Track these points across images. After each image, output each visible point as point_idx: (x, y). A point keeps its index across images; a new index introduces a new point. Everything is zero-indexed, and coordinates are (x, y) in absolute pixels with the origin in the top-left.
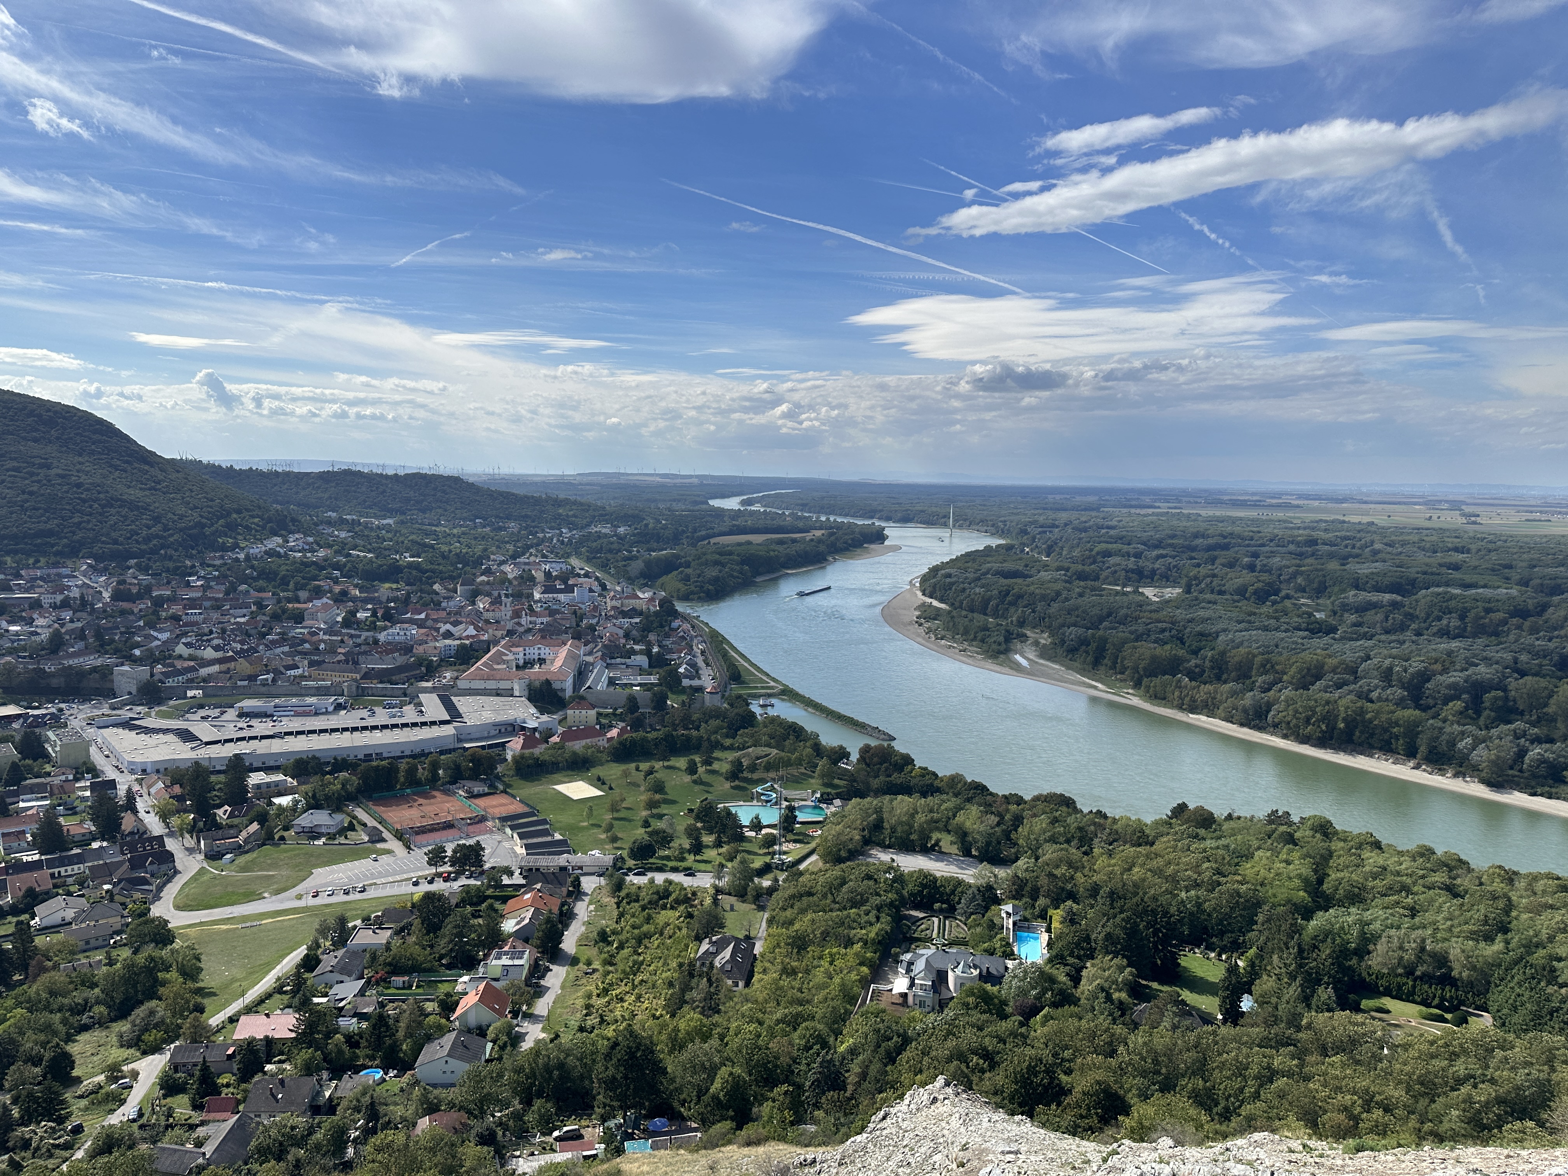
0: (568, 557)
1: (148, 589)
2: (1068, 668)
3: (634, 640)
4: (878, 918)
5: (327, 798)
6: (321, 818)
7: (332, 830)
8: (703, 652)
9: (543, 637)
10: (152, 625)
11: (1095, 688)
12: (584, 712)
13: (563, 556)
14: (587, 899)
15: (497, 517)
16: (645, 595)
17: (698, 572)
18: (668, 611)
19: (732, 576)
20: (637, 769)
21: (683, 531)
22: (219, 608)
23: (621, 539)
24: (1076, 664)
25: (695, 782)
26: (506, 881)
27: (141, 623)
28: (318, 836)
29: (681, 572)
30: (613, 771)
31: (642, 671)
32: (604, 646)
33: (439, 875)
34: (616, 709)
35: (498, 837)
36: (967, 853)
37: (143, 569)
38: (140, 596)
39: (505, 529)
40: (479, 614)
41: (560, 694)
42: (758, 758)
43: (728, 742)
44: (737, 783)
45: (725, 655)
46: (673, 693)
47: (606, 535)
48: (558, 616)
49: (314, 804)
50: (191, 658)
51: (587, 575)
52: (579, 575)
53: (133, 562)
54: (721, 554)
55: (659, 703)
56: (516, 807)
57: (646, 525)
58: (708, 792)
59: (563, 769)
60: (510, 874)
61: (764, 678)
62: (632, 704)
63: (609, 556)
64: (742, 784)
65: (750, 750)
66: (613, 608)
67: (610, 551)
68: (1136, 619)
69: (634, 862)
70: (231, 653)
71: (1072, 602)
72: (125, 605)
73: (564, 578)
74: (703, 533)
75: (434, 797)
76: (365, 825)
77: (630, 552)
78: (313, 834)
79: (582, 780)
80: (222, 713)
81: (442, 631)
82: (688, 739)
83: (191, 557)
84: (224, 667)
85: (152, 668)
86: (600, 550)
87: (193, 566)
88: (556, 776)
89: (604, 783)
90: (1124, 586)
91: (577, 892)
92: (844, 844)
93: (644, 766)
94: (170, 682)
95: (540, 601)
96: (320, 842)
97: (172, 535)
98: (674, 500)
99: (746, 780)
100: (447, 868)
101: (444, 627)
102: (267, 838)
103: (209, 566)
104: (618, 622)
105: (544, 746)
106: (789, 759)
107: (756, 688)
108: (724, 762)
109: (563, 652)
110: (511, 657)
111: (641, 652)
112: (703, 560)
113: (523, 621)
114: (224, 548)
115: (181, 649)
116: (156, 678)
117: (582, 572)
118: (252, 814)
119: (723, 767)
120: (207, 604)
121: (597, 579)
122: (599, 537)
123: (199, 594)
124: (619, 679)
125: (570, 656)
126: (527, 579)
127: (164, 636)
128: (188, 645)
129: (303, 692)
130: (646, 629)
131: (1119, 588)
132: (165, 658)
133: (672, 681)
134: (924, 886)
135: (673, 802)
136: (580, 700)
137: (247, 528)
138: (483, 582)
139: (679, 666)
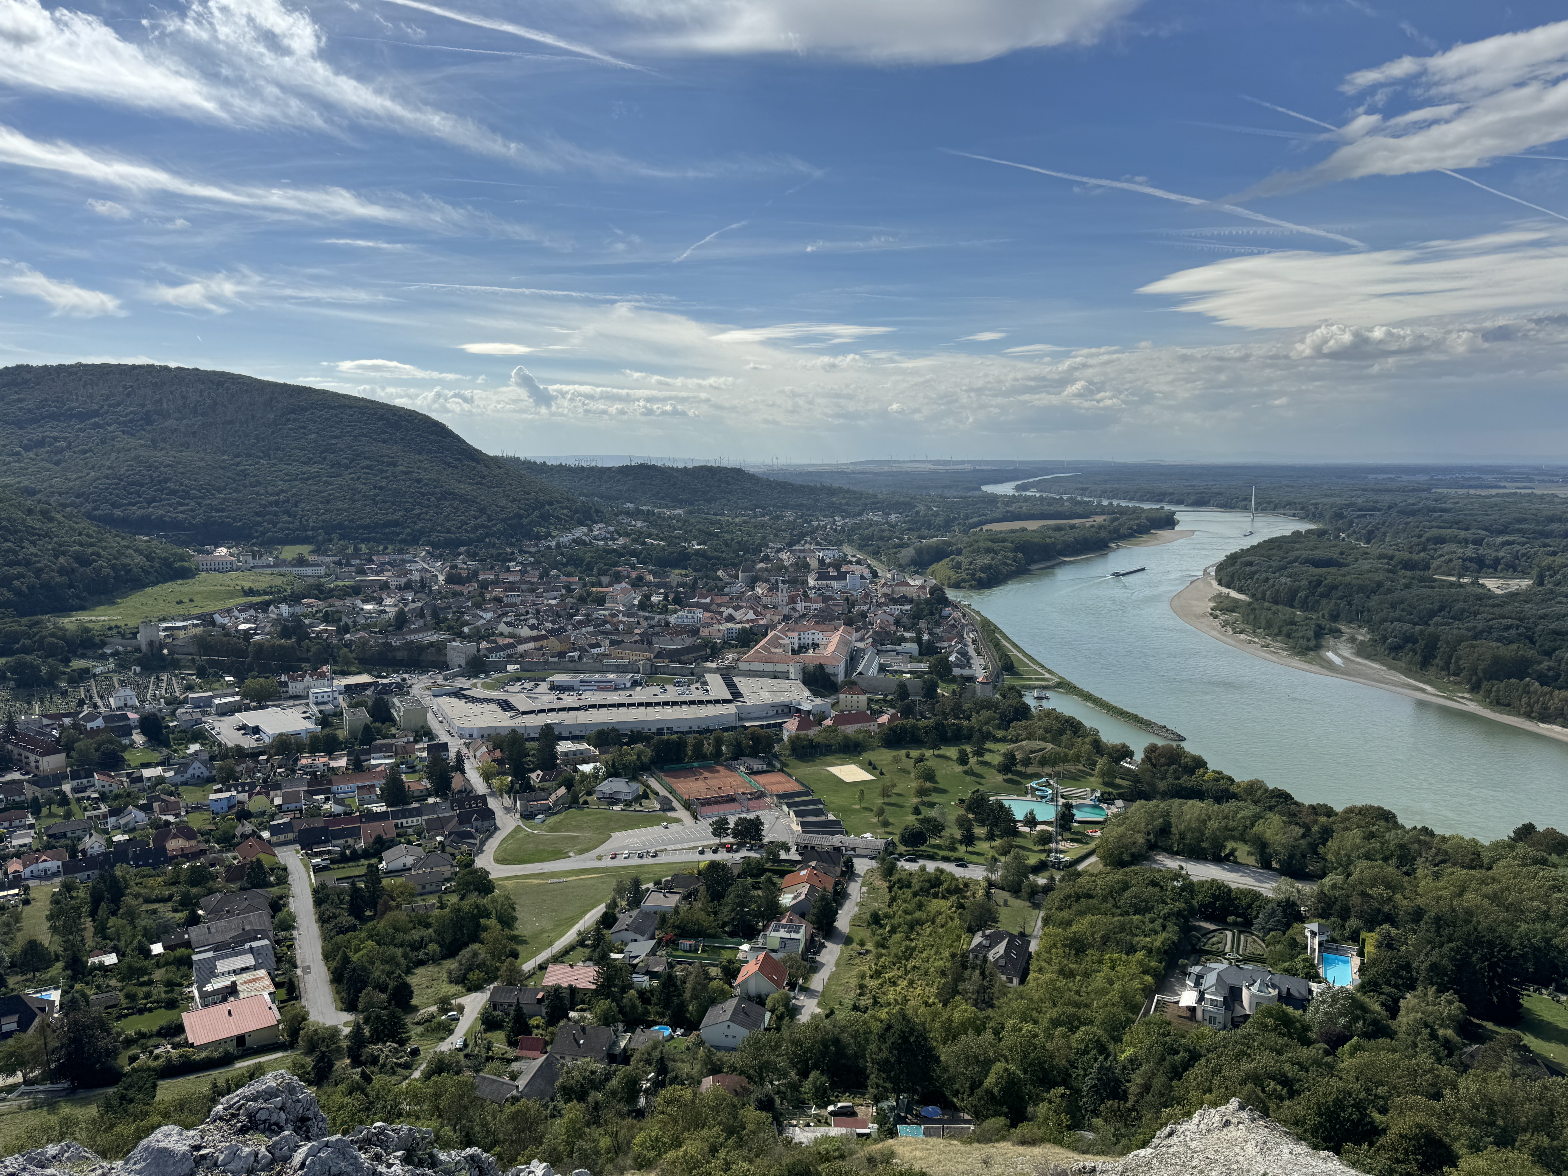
0: (841, 545)
1: (475, 574)
2: (1390, 667)
3: (904, 627)
4: (1164, 927)
5: (625, 767)
6: (618, 786)
7: (629, 798)
8: (974, 641)
9: (817, 623)
10: (478, 606)
11: (1423, 691)
12: (855, 697)
13: (835, 544)
14: (860, 880)
15: (775, 506)
16: (916, 582)
17: (970, 559)
18: (938, 599)
19: (1005, 564)
20: (908, 756)
21: (955, 518)
22: (534, 591)
23: (892, 526)
24: (1400, 663)
25: (966, 773)
26: (783, 856)
27: (470, 604)
28: (615, 802)
29: (953, 560)
30: (884, 756)
31: (912, 659)
32: (875, 632)
33: (722, 845)
34: (886, 696)
35: (776, 813)
36: (1266, 864)
37: (472, 555)
38: (468, 580)
39: (782, 517)
40: (758, 599)
41: (832, 678)
42: (1032, 752)
43: (1000, 734)
44: (1010, 776)
45: (997, 645)
46: (944, 681)
47: (877, 523)
48: (831, 602)
49: (613, 772)
50: (511, 636)
51: (858, 563)
52: (851, 563)
53: (462, 549)
54: (993, 541)
55: (930, 691)
56: (792, 786)
57: (918, 513)
58: (979, 783)
59: (836, 752)
60: (788, 849)
61: (1039, 670)
62: (903, 691)
63: (881, 543)
64: (1015, 778)
65: (1024, 743)
66: (884, 595)
67: (881, 538)
68: (1476, 614)
69: (904, 848)
70: (544, 632)
71: (1396, 594)
72: (457, 588)
73: (837, 565)
74: (976, 519)
75: (718, 771)
76: (657, 794)
77: (901, 539)
78: (612, 800)
79: (854, 763)
80: (537, 686)
81: (725, 615)
82: (959, 728)
83: (511, 545)
84: (538, 644)
85: (478, 644)
86: (871, 538)
87: (513, 553)
88: (829, 758)
89: (875, 768)
90: (1461, 576)
91: (849, 872)
92: (1125, 846)
93: (915, 753)
94: (493, 657)
95: (814, 587)
96: (618, 808)
97: (495, 525)
98: (946, 487)
99: (1019, 774)
100: (729, 839)
101: (727, 611)
102: (573, 802)
103: (525, 552)
104: (888, 609)
105: (818, 728)
106: (1066, 755)
107: (1031, 679)
108: (996, 753)
109: (836, 638)
110: (786, 641)
111: (911, 640)
112: (976, 546)
113: (798, 606)
114: (538, 537)
115: (502, 628)
116: (481, 653)
117: (854, 559)
118: (560, 779)
119: (996, 759)
120: (524, 587)
121: (869, 566)
122: (871, 525)
123: (517, 579)
124: (890, 665)
125: (843, 642)
126: (802, 566)
127: (488, 615)
128: (508, 624)
129: (605, 669)
130: (917, 616)
131: (1453, 579)
132: (489, 635)
133: (943, 670)
134: (1216, 897)
135: (944, 791)
136: (851, 685)
137: (558, 518)
138: (761, 569)
139: (950, 654)
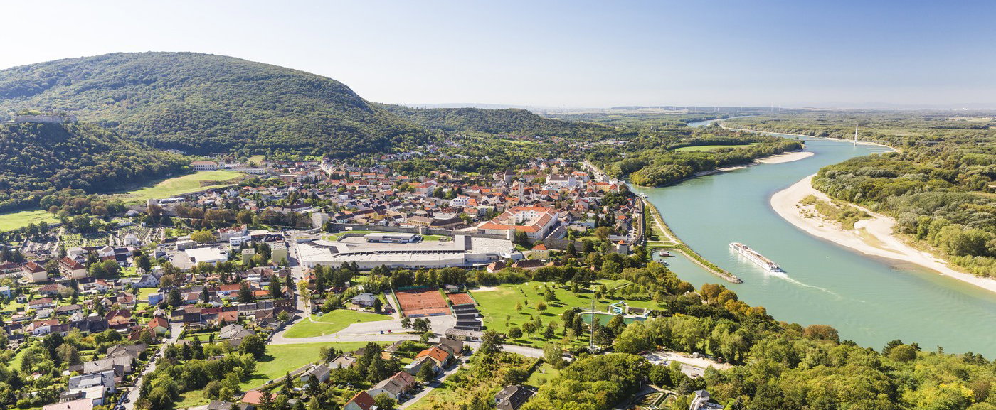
6: (367, 297)
7: (370, 304)
9: (538, 206)
12: (541, 251)
16: (613, 183)
18: (624, 193)
20: (545, 285)
22: (377, 184)
26: (430, 340)
28: (363, 307)
29: (644, 169)
30: (531, 286)
34: (562, 250)
35: (445, 317)
41: (531, 239)
42: (618, 286)
47: (610, 146)
53: (346, 159)
55: (588, 248)
60: (436, 337)
61: (669, 237)
62: (572, 248)
66: (589, 190)
74: (674, 145)
78: (360, 305)
80: (358, 239)
81: (483, 200)
83: (375, 157)
84: (368, 215)
86: (602, 155)
87: (375, 162)
91: (467, 351)
93: (550, 284)
94: (339, 222)
95: (547, 185)
96: (362, 310)
98: (664, 124)
100: (410, 330)
102: (338, 305)
104: (587, 199)
107: (661, 243)
109: (542, 215)
110: (513, 217)
116: (333, 220)
121: (591, 172)
122: (605, 147)
127: (345, 198)
128: (353, 203)
129: (400, 230)
136: (540, 244)
